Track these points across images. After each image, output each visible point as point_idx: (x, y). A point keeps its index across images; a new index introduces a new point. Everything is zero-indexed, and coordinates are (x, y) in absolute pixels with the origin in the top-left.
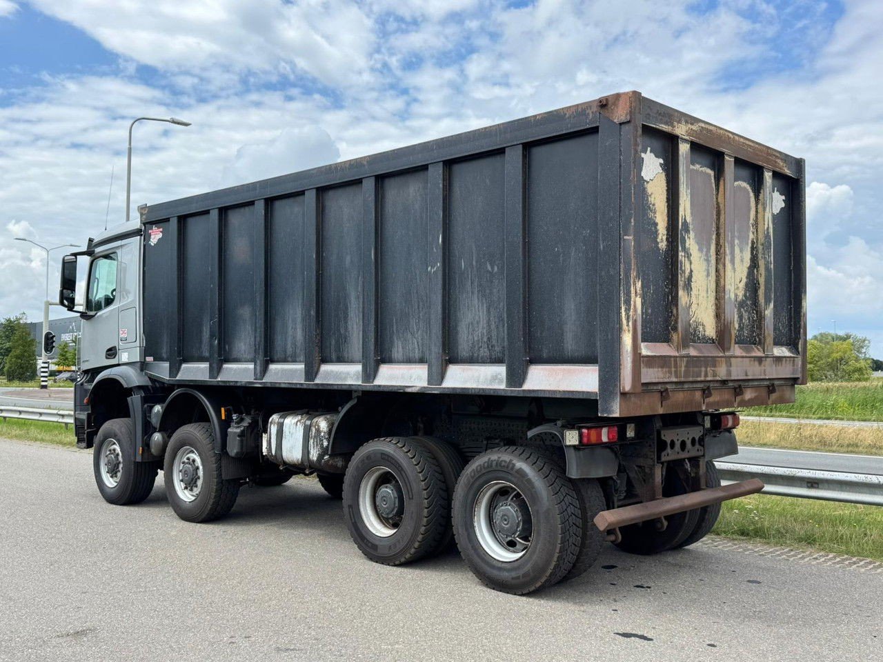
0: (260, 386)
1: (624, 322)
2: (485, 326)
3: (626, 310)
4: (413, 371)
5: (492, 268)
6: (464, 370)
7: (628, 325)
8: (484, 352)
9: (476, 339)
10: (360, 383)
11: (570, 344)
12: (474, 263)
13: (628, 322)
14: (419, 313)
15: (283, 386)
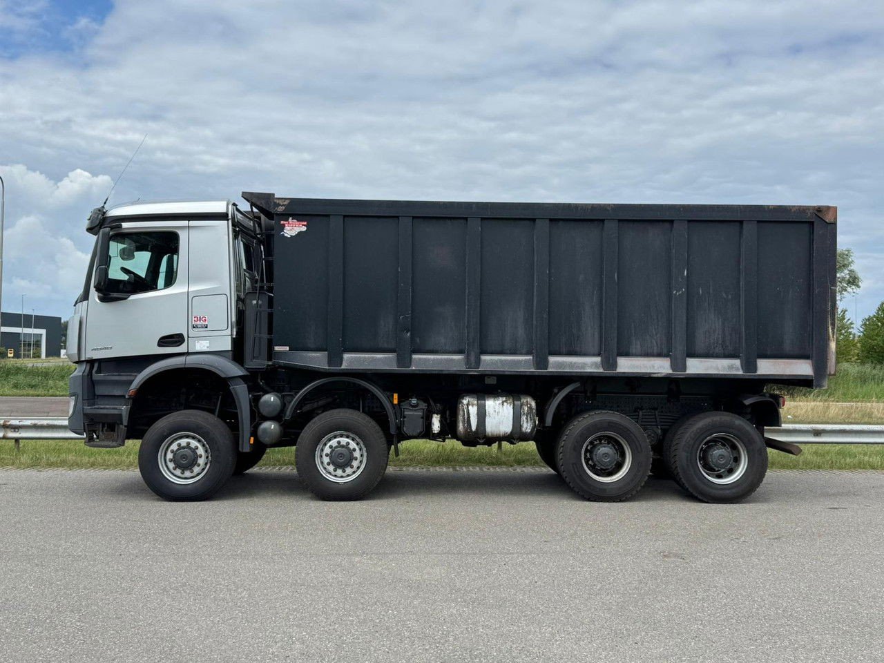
0: (476, 373)
1: (831, 335)
2: (720, 333)
3: (832, 329)
4: (656, 362)
5: (727, 296)
6: (701, 362)
7: (833, 337)
8: (719, 350)
9: (712, 341)
10: (601, 370)
11: (788, 347)
12: (711, 291)
13: (833, 335)
14: (658, 321)
15: (507, 373)
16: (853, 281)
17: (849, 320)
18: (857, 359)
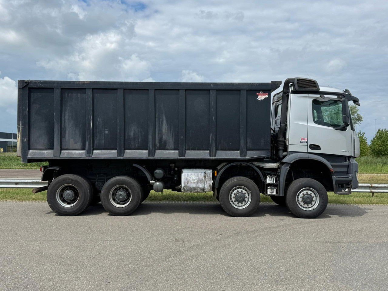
16: (359, 119)
17: (365, 137)
18: (371, 155)
